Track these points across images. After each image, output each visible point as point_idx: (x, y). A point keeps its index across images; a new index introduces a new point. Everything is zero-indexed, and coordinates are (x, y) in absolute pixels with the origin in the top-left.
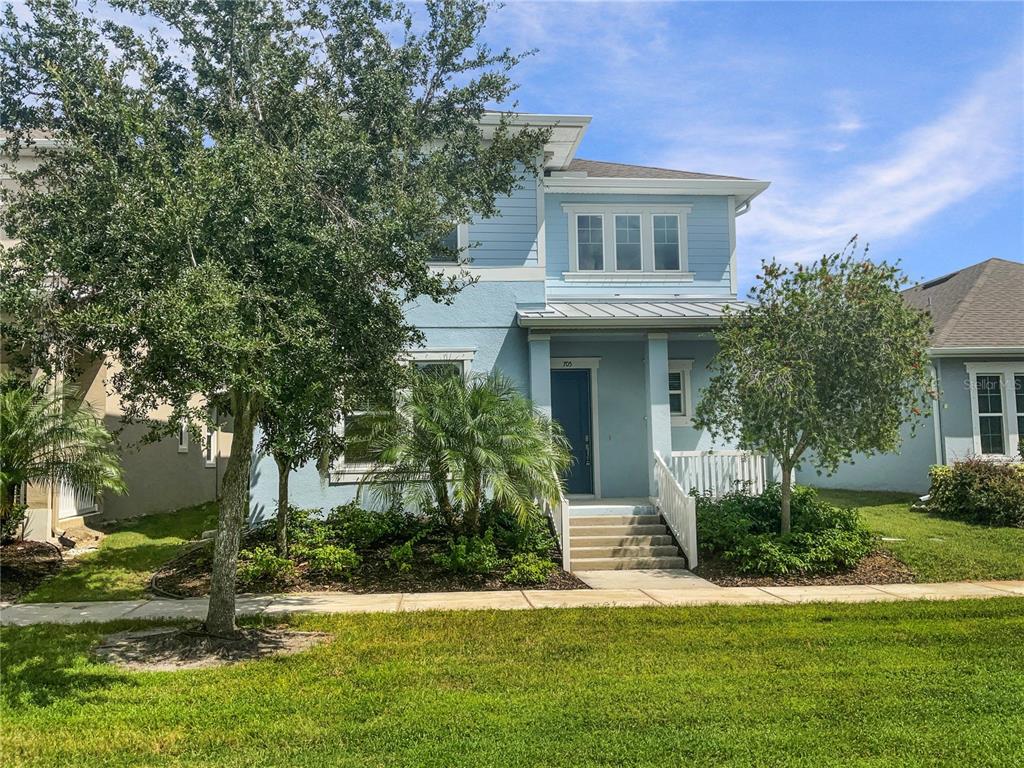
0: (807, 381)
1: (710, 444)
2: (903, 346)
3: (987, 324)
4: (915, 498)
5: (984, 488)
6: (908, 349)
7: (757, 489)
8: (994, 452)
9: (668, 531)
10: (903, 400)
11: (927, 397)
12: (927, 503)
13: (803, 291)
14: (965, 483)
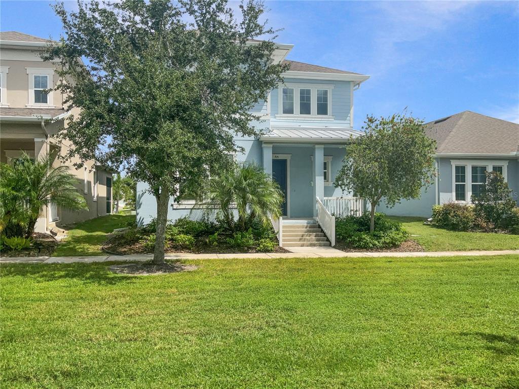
0: (384, 168)
1: (342, 194)
2: (424, 154)
3: (462, 143)
4: (426, 219)
5: (455, 215)
6: (426, 156)
7: (359, 214)
8: (461, 200)
9: (322, 231)
10: (423, 177)
11: (433, 176)
12: (431, 221)
13: (384, 129)
14: (447, 213)
